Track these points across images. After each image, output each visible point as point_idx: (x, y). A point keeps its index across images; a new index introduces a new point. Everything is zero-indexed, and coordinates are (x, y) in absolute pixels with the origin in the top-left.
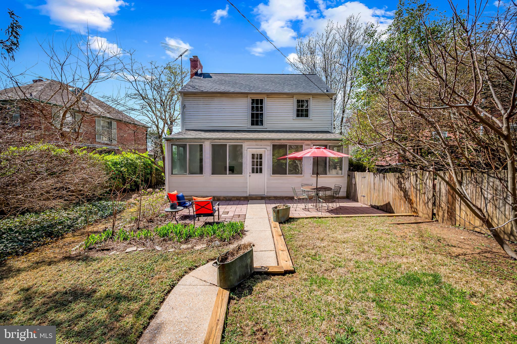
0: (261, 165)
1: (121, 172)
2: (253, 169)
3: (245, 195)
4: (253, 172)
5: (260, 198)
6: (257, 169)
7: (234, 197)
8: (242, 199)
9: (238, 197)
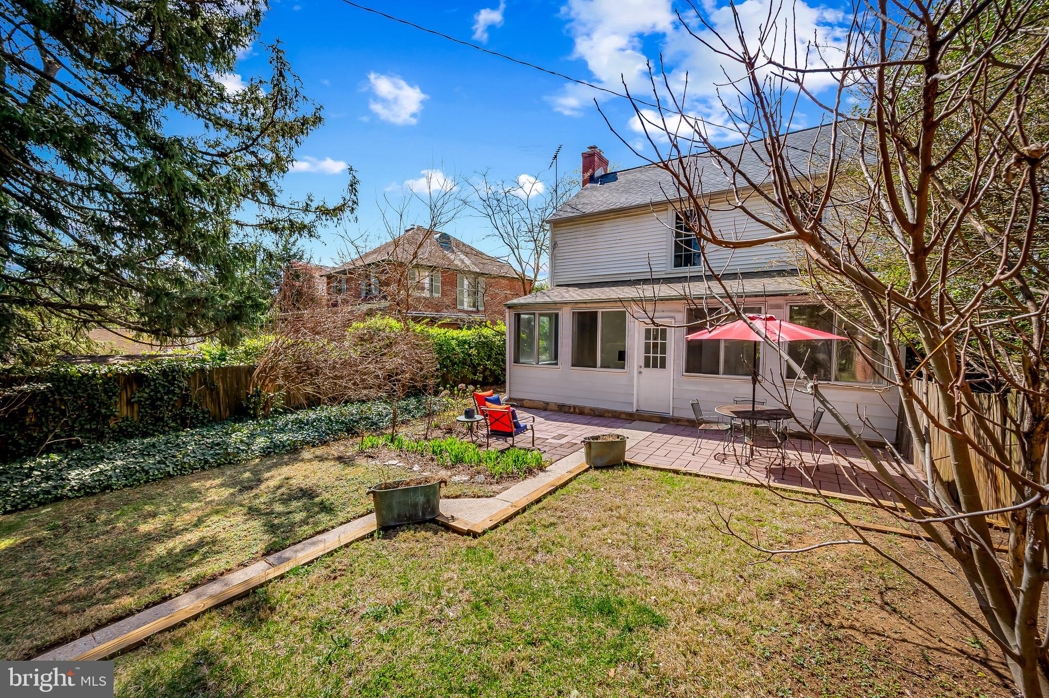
0: (664, 351)
1: (470, 355)
2: (647, 360)
3: (629, 410)
4: (647, 365)
5: (659, 420)
6: (655, 359)
7: (608, 411)
8: (623, 416)
9: (615, 412)
